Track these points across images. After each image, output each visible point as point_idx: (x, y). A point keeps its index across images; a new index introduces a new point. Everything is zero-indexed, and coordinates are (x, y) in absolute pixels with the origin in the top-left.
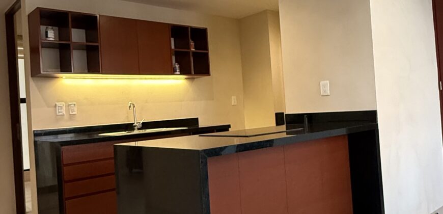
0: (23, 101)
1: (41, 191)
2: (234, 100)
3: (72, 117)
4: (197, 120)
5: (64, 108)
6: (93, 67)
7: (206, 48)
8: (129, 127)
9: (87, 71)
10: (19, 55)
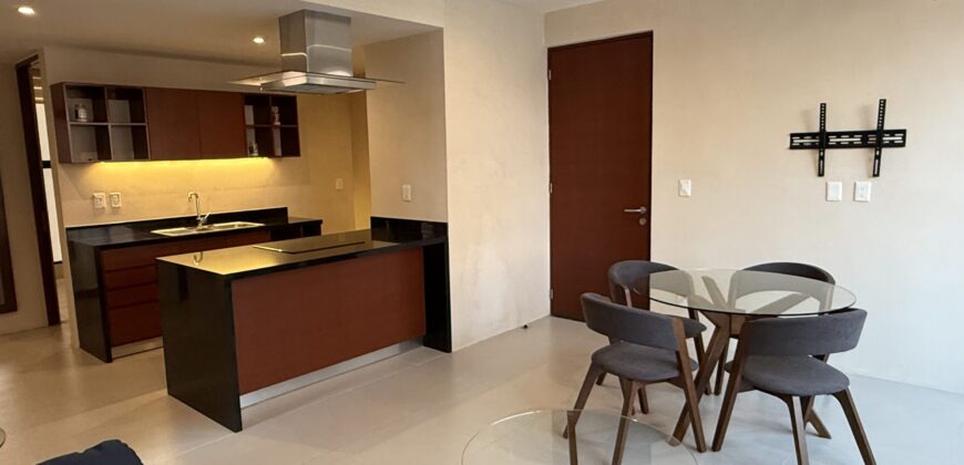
0: (47, 165)
1: (80, 296)
2: (339, 184)
3: (115, 211)
4: (285, 210)
5: (104, 200)
6: (140, 152)
7: (296, 122)
8: (190, 221)
9: (133, 155)
10: (37, 99)
